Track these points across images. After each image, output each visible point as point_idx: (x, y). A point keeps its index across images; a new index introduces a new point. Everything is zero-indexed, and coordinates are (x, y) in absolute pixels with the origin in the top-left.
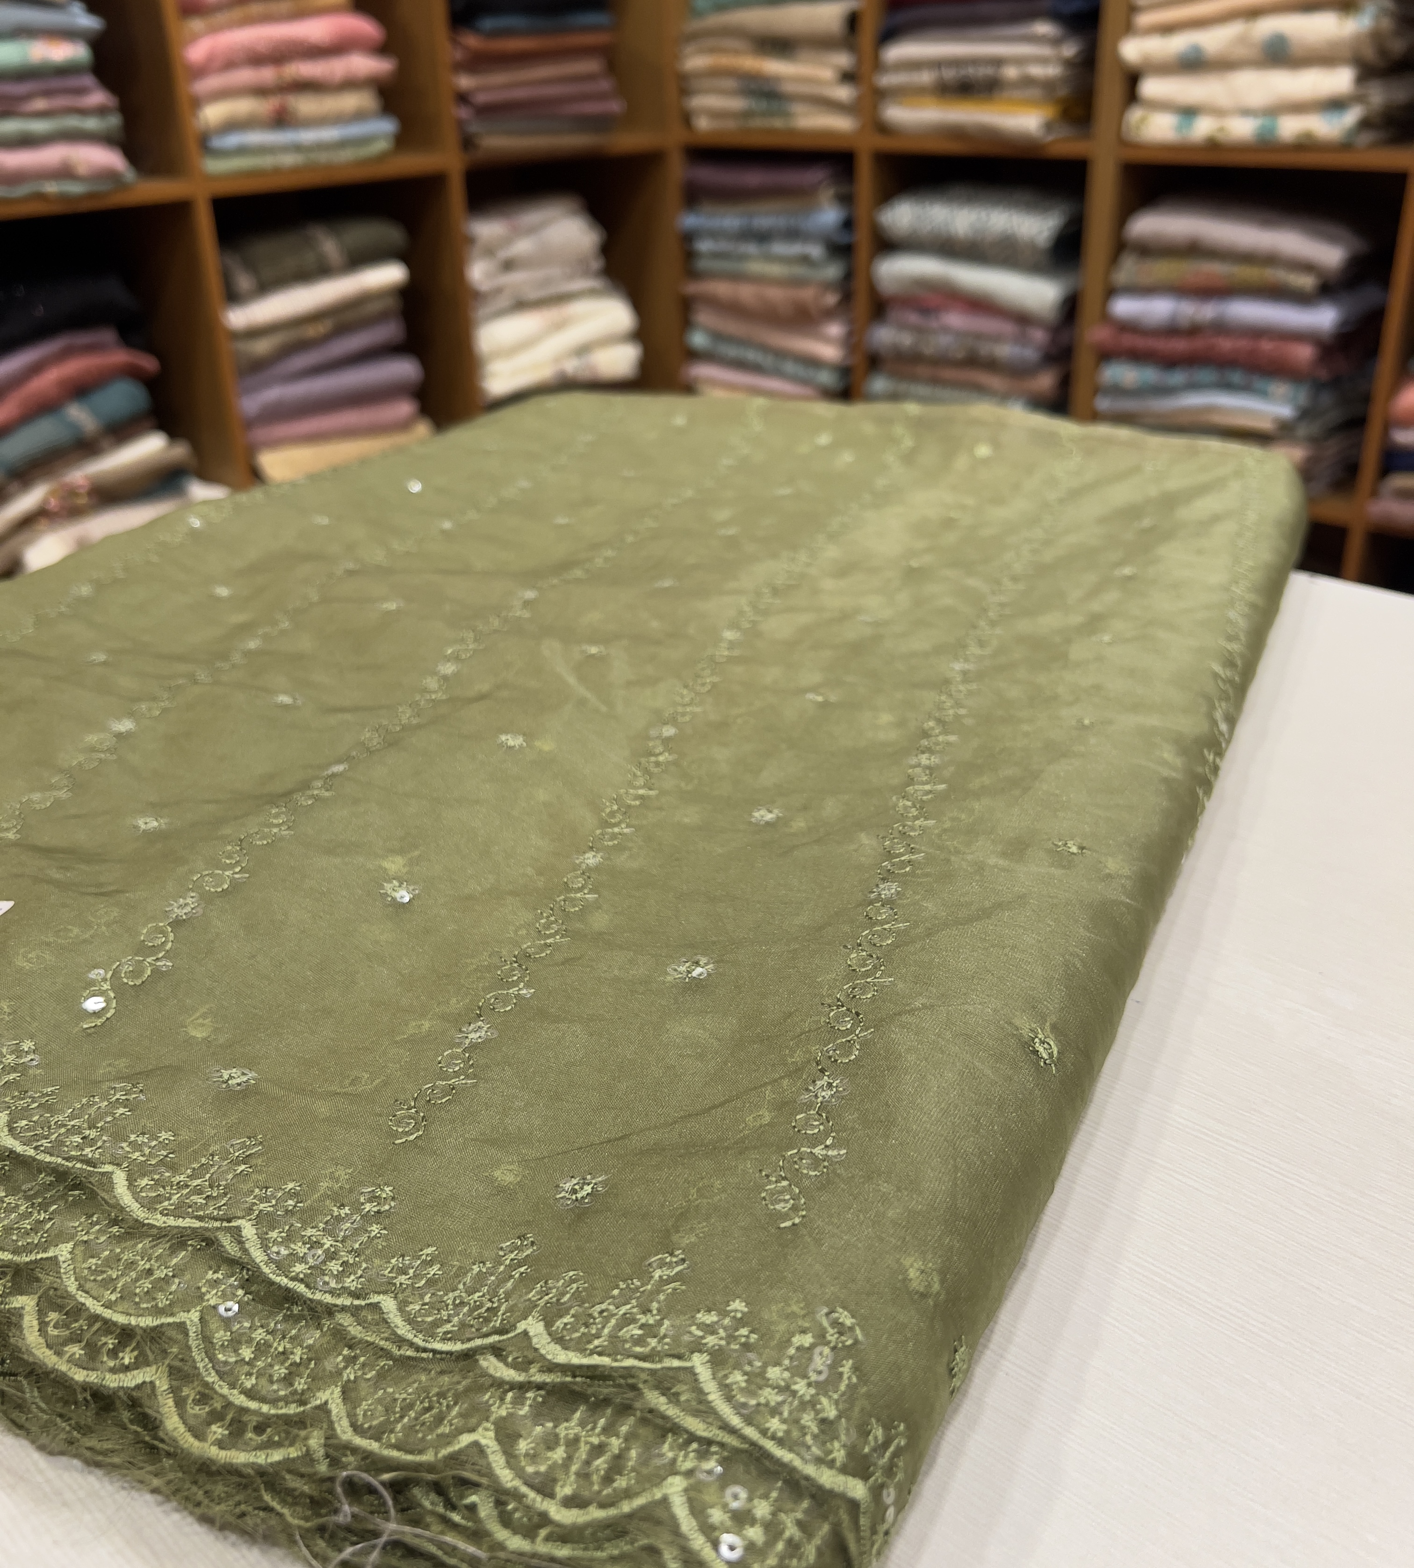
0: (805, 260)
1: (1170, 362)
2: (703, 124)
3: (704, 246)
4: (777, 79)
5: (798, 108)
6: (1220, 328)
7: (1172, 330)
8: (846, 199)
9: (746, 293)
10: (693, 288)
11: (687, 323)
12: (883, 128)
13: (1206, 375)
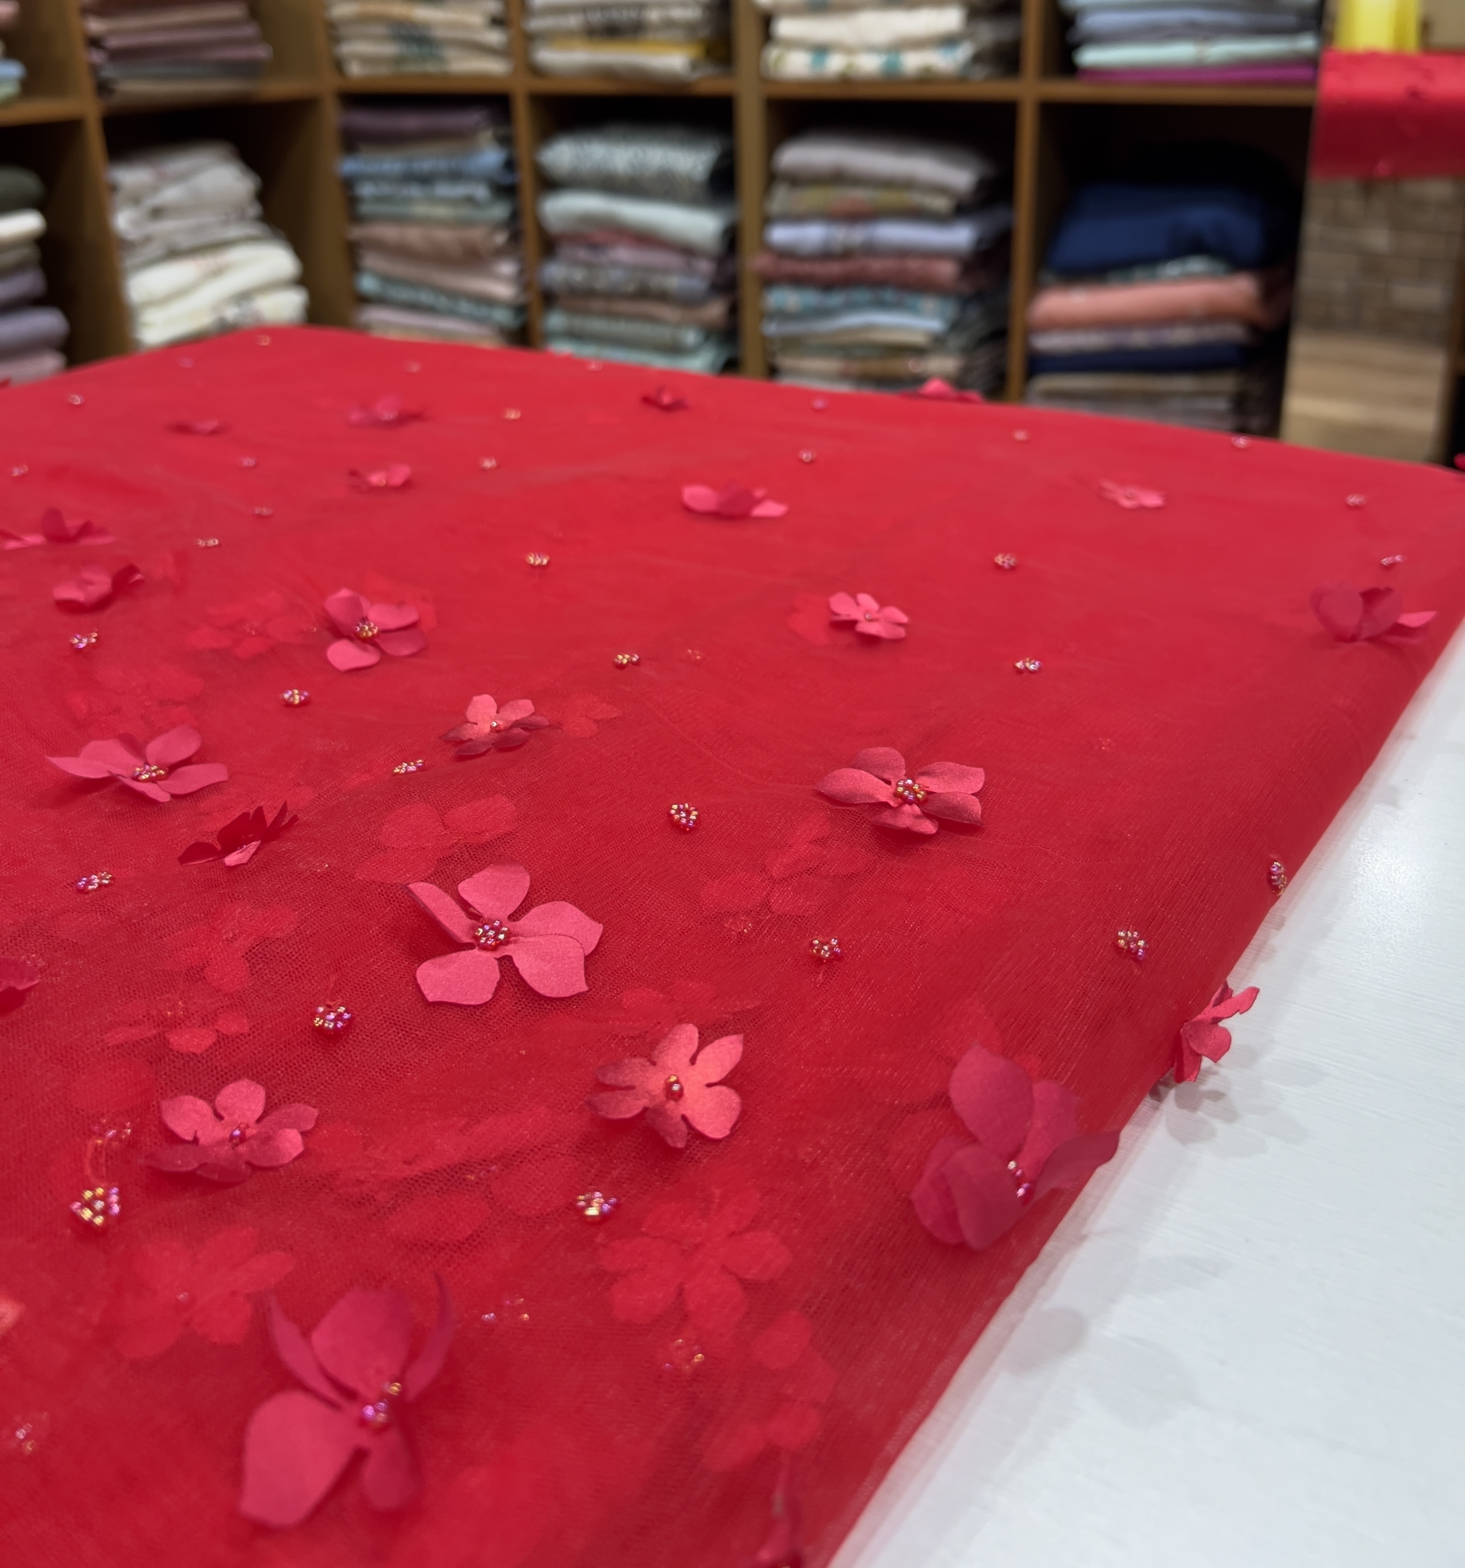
0: (470, 200)
1: (828, 285)
2: (355, 70)
3: (366, 190)
4: (427, 25)
5: (451, 53)
6: (870, 250)
7: (826, 255)
8: (506, 141)
9: (413, 235)
10: (357, 233)
11: (355, 268)
12: (536, 71)
13: (861, 295)
